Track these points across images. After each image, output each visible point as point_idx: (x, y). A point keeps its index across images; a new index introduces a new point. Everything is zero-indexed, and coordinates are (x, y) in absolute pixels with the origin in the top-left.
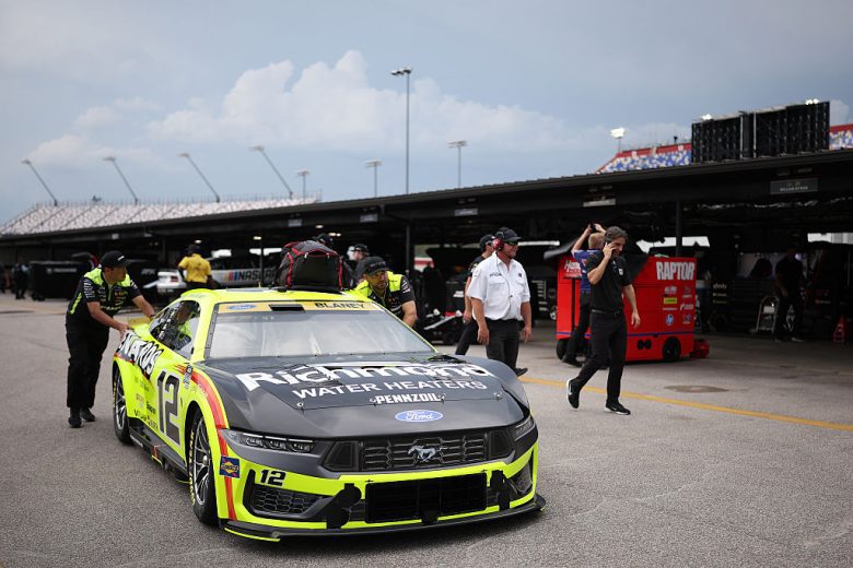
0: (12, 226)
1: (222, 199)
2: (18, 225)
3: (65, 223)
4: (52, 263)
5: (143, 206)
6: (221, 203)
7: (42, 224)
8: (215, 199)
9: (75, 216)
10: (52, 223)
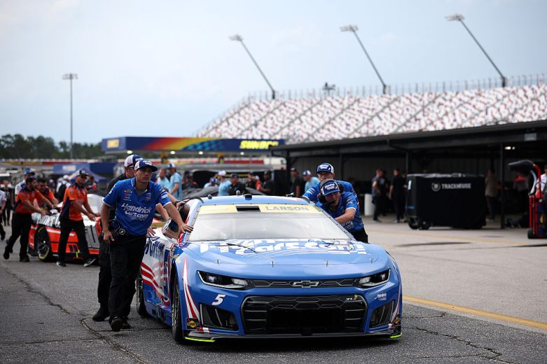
0: (216, 128)
1: (509, 82)
2: (223, 127)
3: (287, 122)
4: (439, 176)
5: (394, 96)
6: (508, 88)
7: (256, 125)
8: (500, 81)
9: (300, 111)
10: (269, 123)
